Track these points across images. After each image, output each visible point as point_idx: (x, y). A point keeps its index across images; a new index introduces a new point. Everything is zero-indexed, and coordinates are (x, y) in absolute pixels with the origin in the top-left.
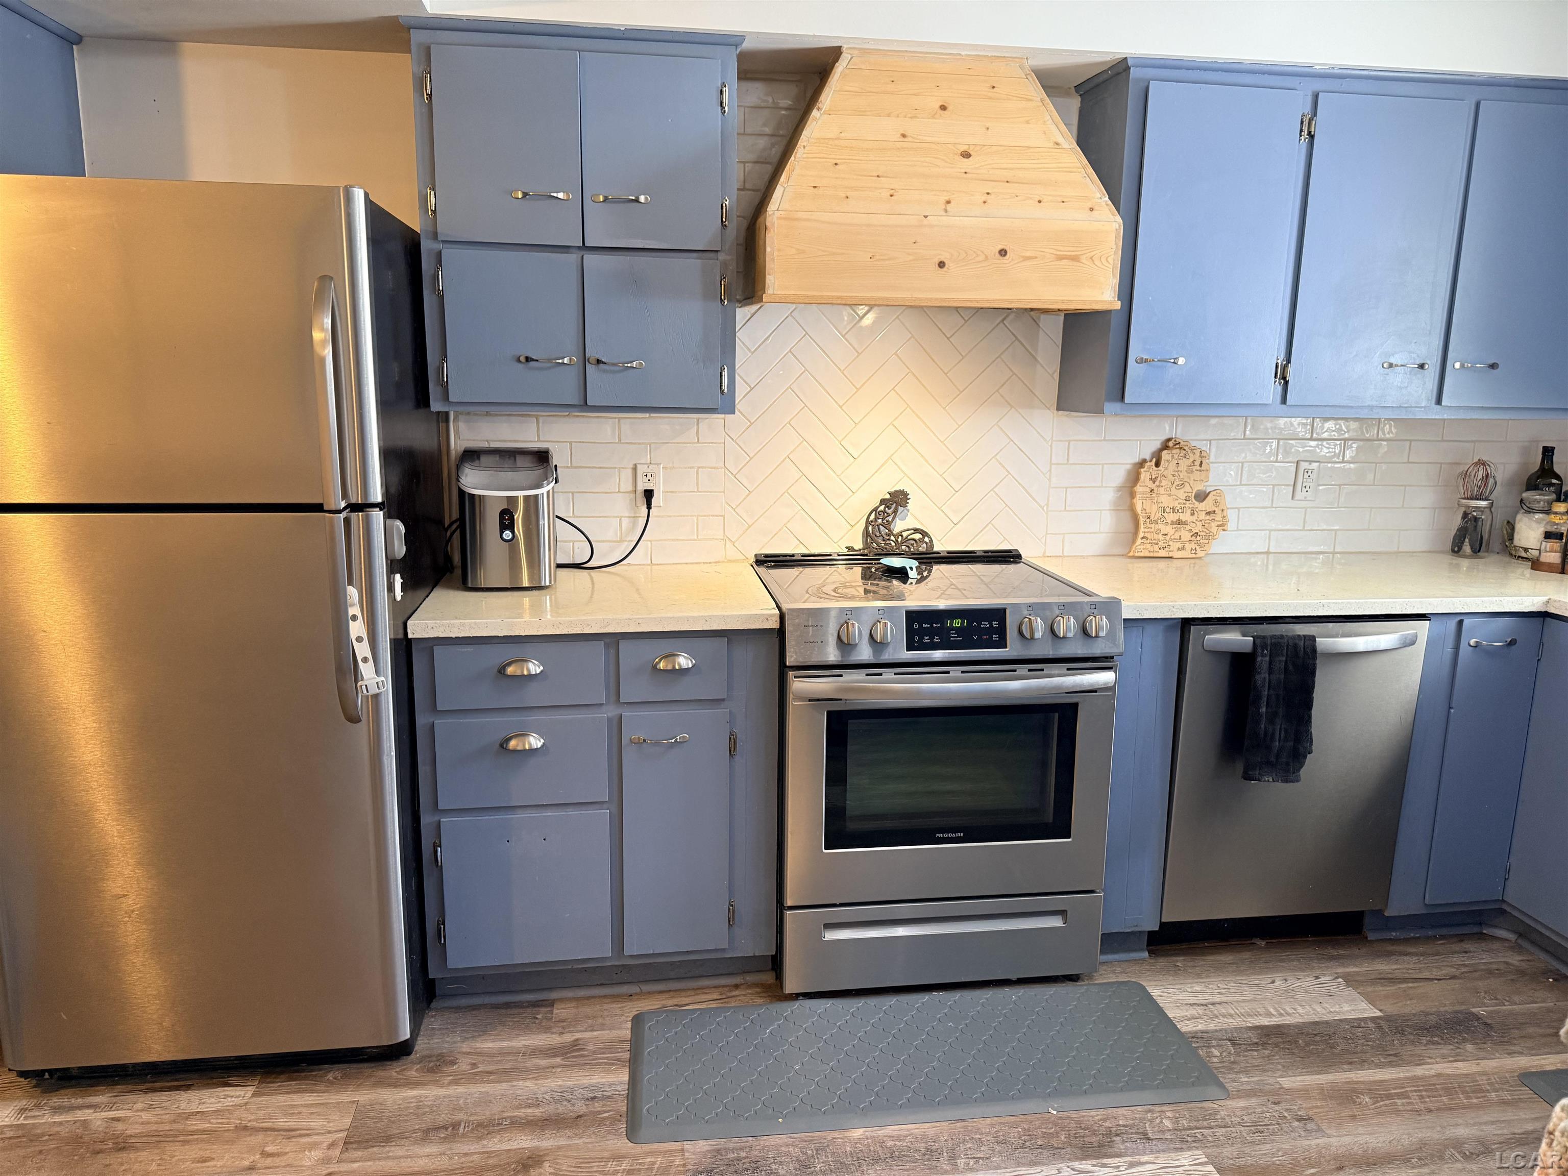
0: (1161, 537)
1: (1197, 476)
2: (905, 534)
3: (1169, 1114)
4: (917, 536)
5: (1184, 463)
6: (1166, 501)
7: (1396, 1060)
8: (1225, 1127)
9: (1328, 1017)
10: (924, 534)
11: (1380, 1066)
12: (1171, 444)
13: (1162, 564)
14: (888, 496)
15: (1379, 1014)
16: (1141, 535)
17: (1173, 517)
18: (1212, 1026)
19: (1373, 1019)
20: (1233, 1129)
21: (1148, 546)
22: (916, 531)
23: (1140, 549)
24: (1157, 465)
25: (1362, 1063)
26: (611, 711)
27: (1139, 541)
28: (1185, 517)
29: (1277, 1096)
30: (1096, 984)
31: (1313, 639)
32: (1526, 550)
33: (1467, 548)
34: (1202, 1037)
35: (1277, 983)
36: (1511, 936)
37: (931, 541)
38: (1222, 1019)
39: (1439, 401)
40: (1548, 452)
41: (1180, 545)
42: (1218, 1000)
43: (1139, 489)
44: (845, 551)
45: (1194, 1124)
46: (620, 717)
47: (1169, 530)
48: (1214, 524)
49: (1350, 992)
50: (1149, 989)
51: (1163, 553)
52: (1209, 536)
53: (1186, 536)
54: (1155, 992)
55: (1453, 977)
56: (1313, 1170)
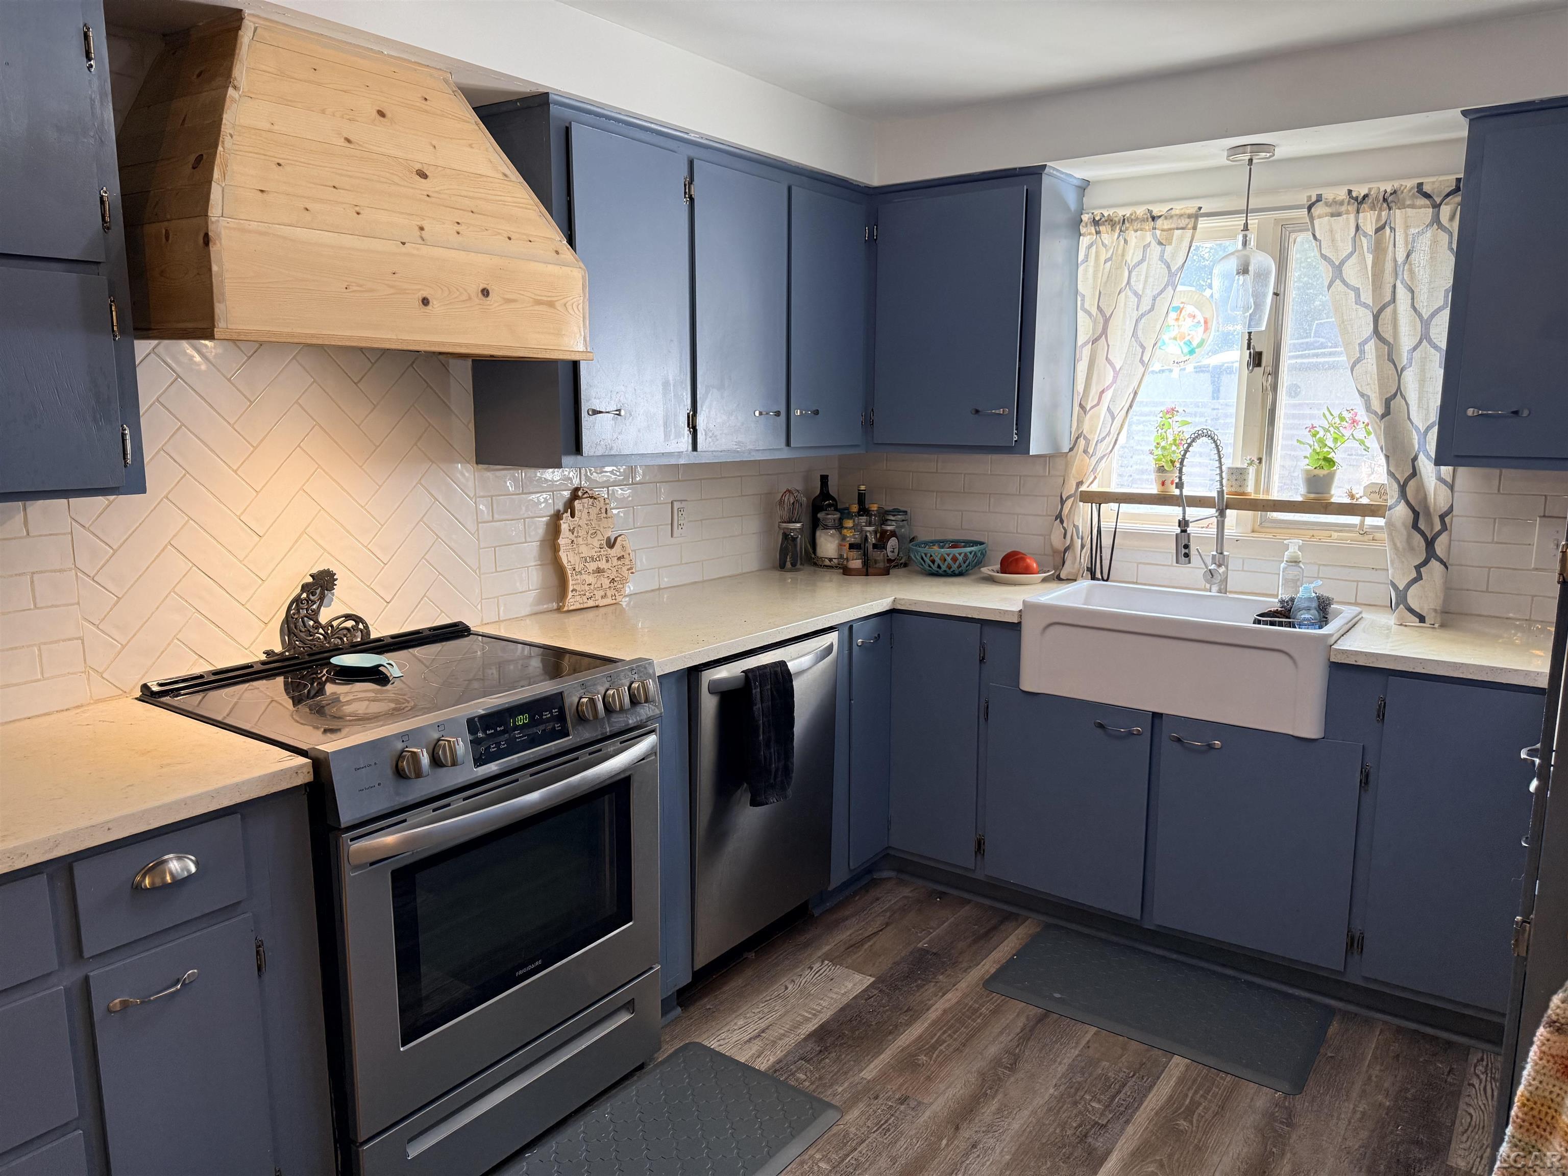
0: (587, 588)
1: (604, 523)
2: (335, 623)
3: (818, 1156)
4: (350, 624)
5: (593, 512)
6: (585, 551)
7: (914, 1014)
8: (863, 1141)
9: (845, 1000)
10: (358, 619)
11: (909, 1024)
12: (580, 494)
13: (590, 615)
14: (311, 580)
15: (872, 979)
16: (571, 588)
17: (592, 566)
18: (779, 1054)
19: (872, 985)
20: (869, 1140)
21: (578, 598)
22: (348, 617)
23: (572, 601)
24: (573, 516)
25: (895, 1030)
26: (72, 976)
27: (570, 594)
28: (603, 564)
29: (870, 1091)
30: (662, 1063)
31: (783, 664)
32: (830, 560)
33: (788, 565)
34: (780, 1067)
35: (790, 987)
36: (892, 874)
37: (366, 627)
38: (781, 1042)
39: (788, 443)
40: (824, 479)
41: (602, 593)
42: (763, 1026)
43: (562, 541)
44: (263, 657)
45: (841, 1153)
46: (87, 979)
47: (590, 579)
48: (625, 569)
49: (839, 970)
50: (706, 1043)
51: (591, 603)
52: (624, 581)
53: (606, 583)
54: (713, 1044)
55: (887, 924)
56: (944, 1142)
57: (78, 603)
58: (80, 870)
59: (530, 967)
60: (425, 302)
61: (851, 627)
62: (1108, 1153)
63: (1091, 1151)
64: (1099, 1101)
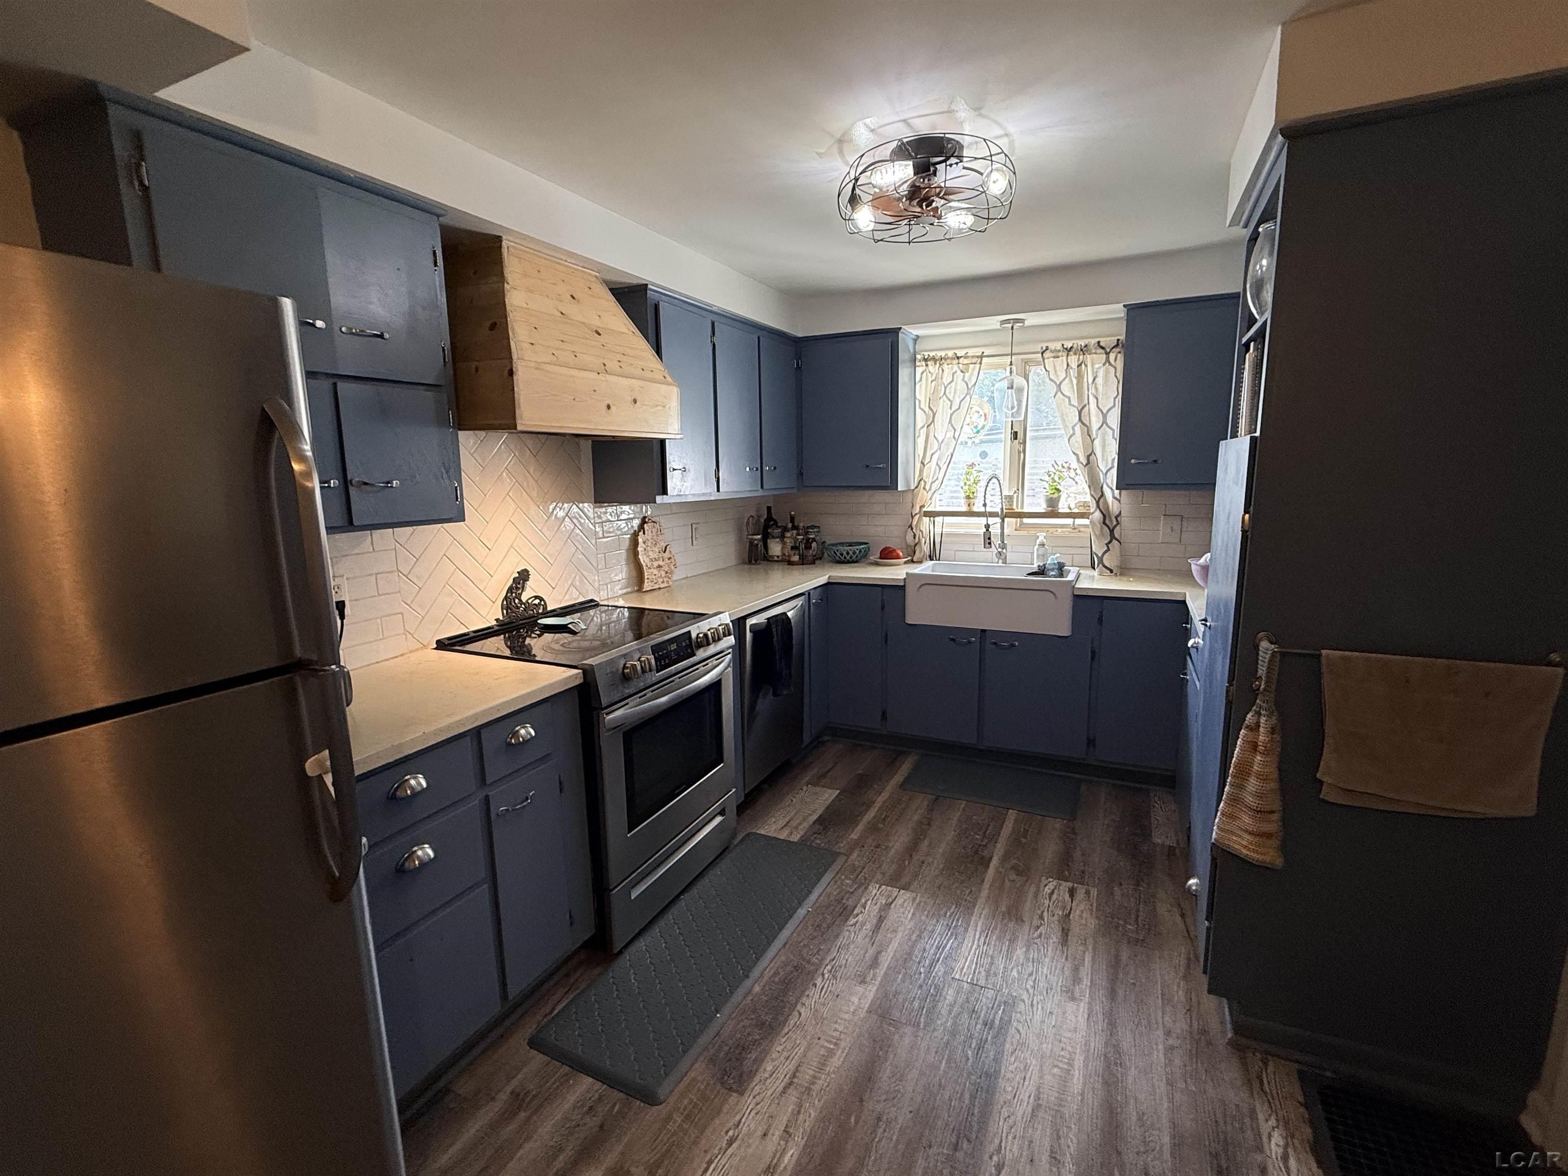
0: (654, 577)
1: (660, 538)
2: (530, 601)
3: (843, 877)
4: (537, 601)
5: (654, 530)
6: (652, 555)
7: (869, 805)
8: (864, 868)
9: (828, 803)
10: (541, 599)
11: (866, 811)
12: (647, 520)
13: (656, 593)
14: (517, 575)
15: (838, 791)
16: (646, 577)
17: (656, 564)
18: (802, 833)
19: (839, 794)
20: (868, 867)
21: (650, 583)
22: (536, 597)
23: (647, 586)
24: (644, 533)
25: (861, 815)
26: (481, 795)
27: (646, 581)
28: (661, 563)
29: (858, 844)
30: (736, 845)
32: (778, 557)
33: (753, 562)
34: (803, 840)
35: (794, 800)
36: (829, 738)
37: (545, 603)
38: (801, 827)
39: (762, 487)
40: (769, 509)
41: (661, 580)
42: (786, 820)
43: (639, 549)
44: (495, 623)
45: (855, 874)
46: (487, 798)
47: (655, 572)
48: (672, 565)
49: (818, 789)
50: (758, 832)
51: (657, 586)
52: (672, 572)
53: (663, 574)
54: (763, 832)
55: (836, 763)
56: (907, 862)
57: (399, 592)
58: (484, 734)
59: (681, 789)
60: (609, 407)
61: (809, 594)
62: (991, 859)
63: (982, 858)
64: (979, 835)
